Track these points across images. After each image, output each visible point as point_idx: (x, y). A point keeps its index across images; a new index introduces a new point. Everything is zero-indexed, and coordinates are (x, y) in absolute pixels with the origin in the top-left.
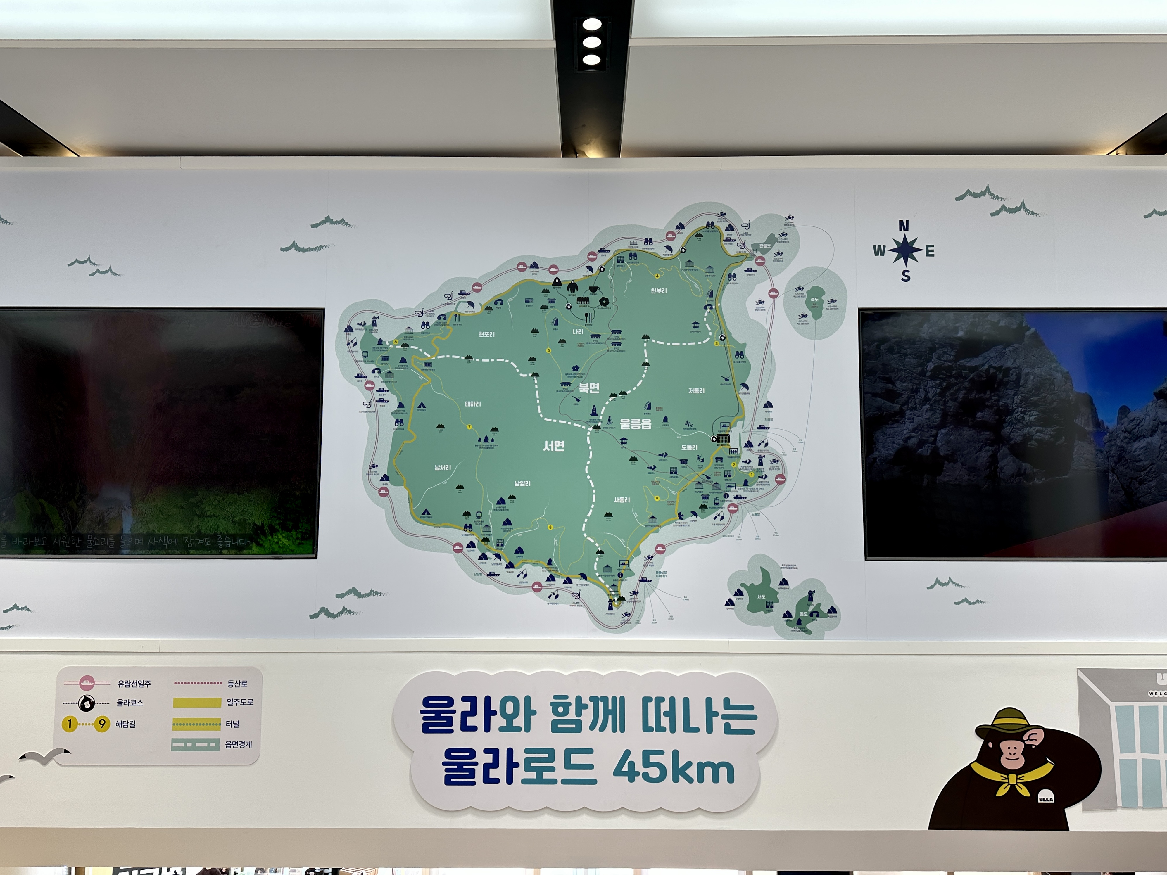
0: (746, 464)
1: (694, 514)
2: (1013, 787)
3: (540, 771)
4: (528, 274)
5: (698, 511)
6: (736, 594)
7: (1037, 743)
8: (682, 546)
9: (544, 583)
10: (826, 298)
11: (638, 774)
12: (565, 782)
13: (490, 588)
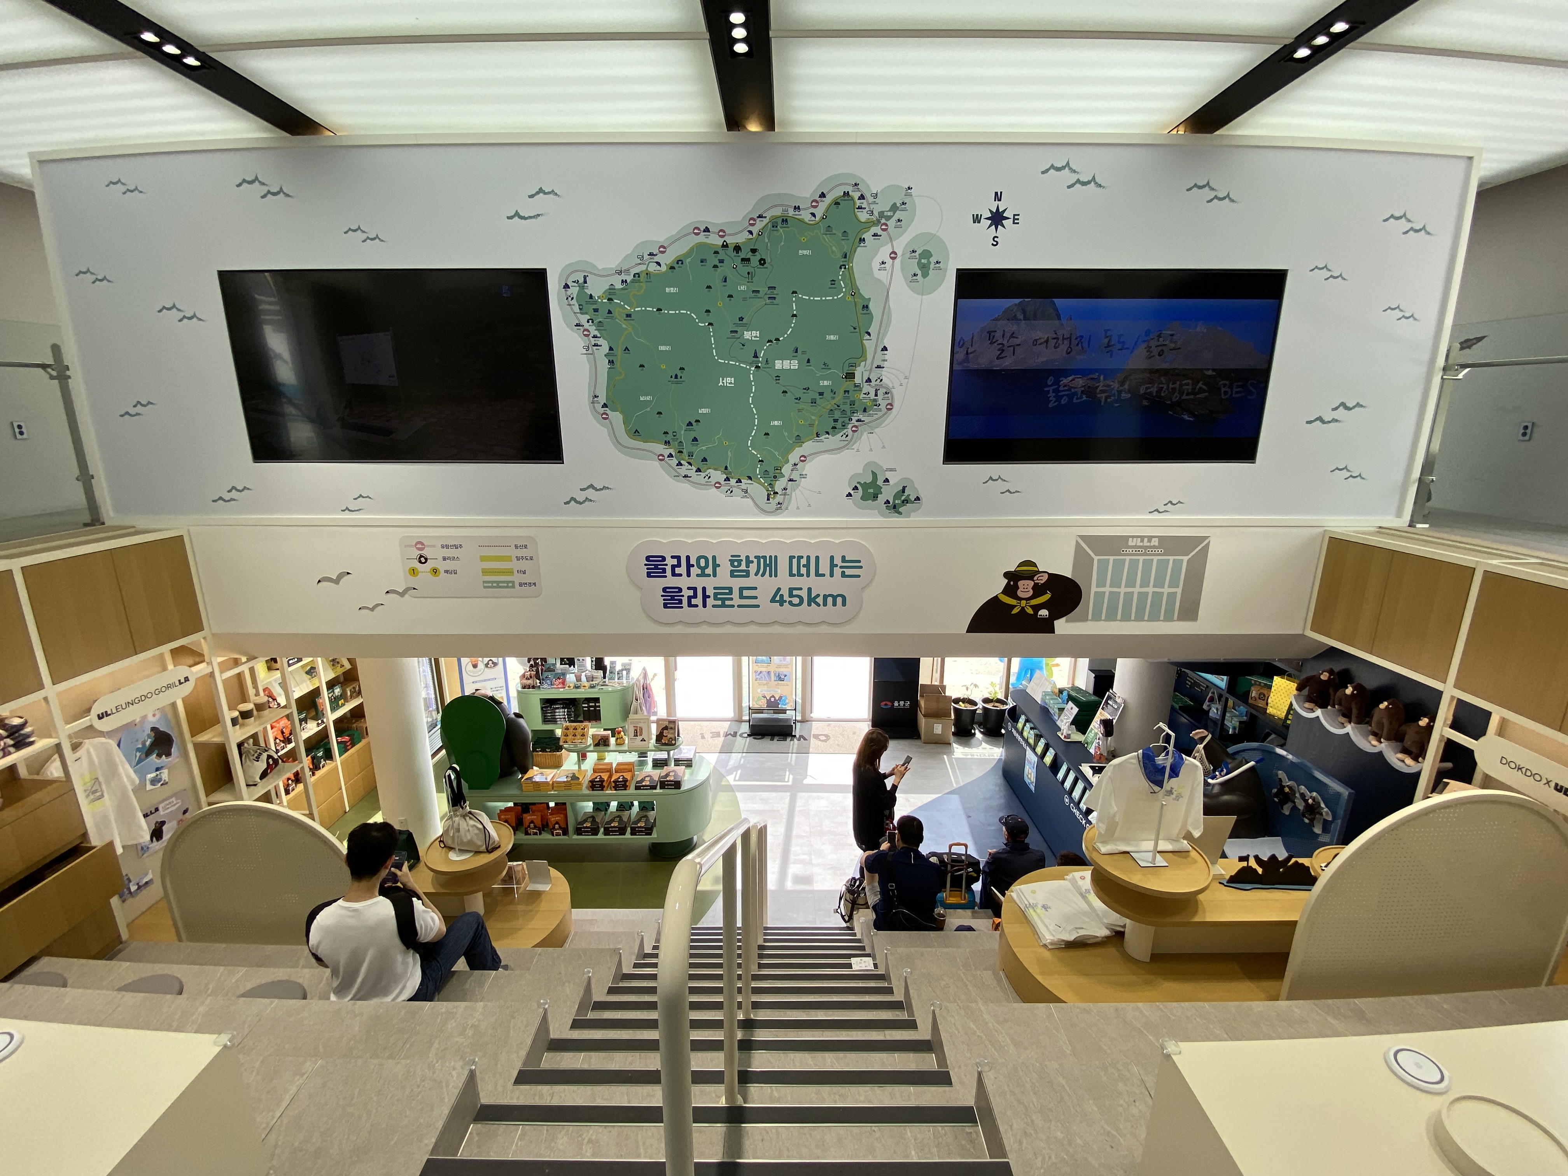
0: (866, 396)
1: (828, 433)
2: (1023, 608)
3: (723, 600)
4: (702, 238)
5: (830, 431)
6: (853, 489)
7: (1042, 582)
8: (818, 456)
9: (723, 483)
10: (933, 260)
11: (786, 601)
12: (739, 606)
13: (685, 486)
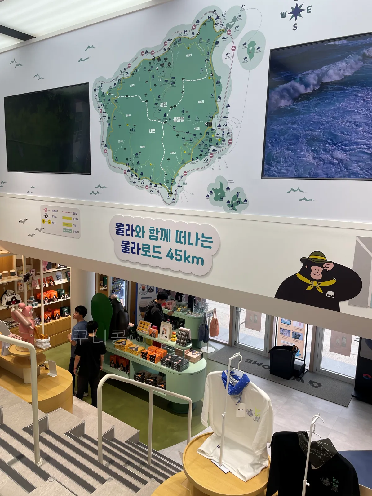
0: (218, 135)
1: (198, 158)
2: (315, 287)
3: (146, 252)
4: (144, 57)
5: (199, 157)
6: (210, 193)
8: (193, 172)
9: (149, 186)
10: (256, 47)
11: (173, 257)
12: (153, 256)
13: (133, 187)
